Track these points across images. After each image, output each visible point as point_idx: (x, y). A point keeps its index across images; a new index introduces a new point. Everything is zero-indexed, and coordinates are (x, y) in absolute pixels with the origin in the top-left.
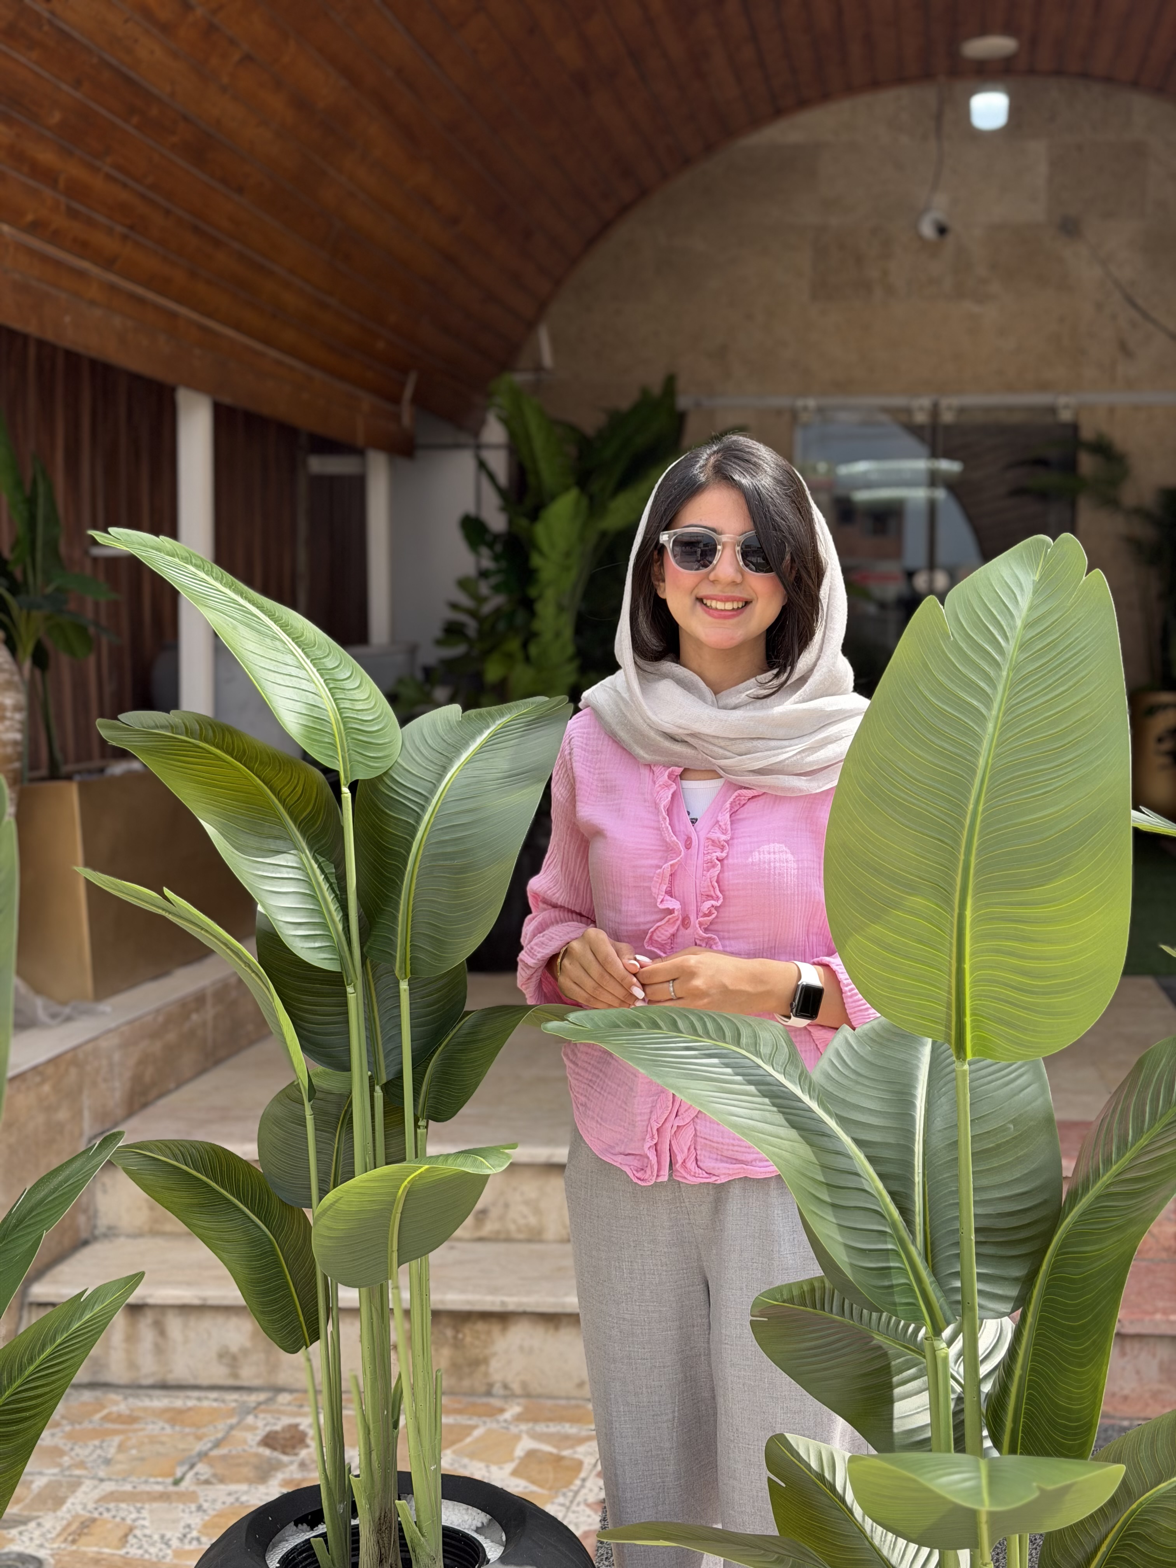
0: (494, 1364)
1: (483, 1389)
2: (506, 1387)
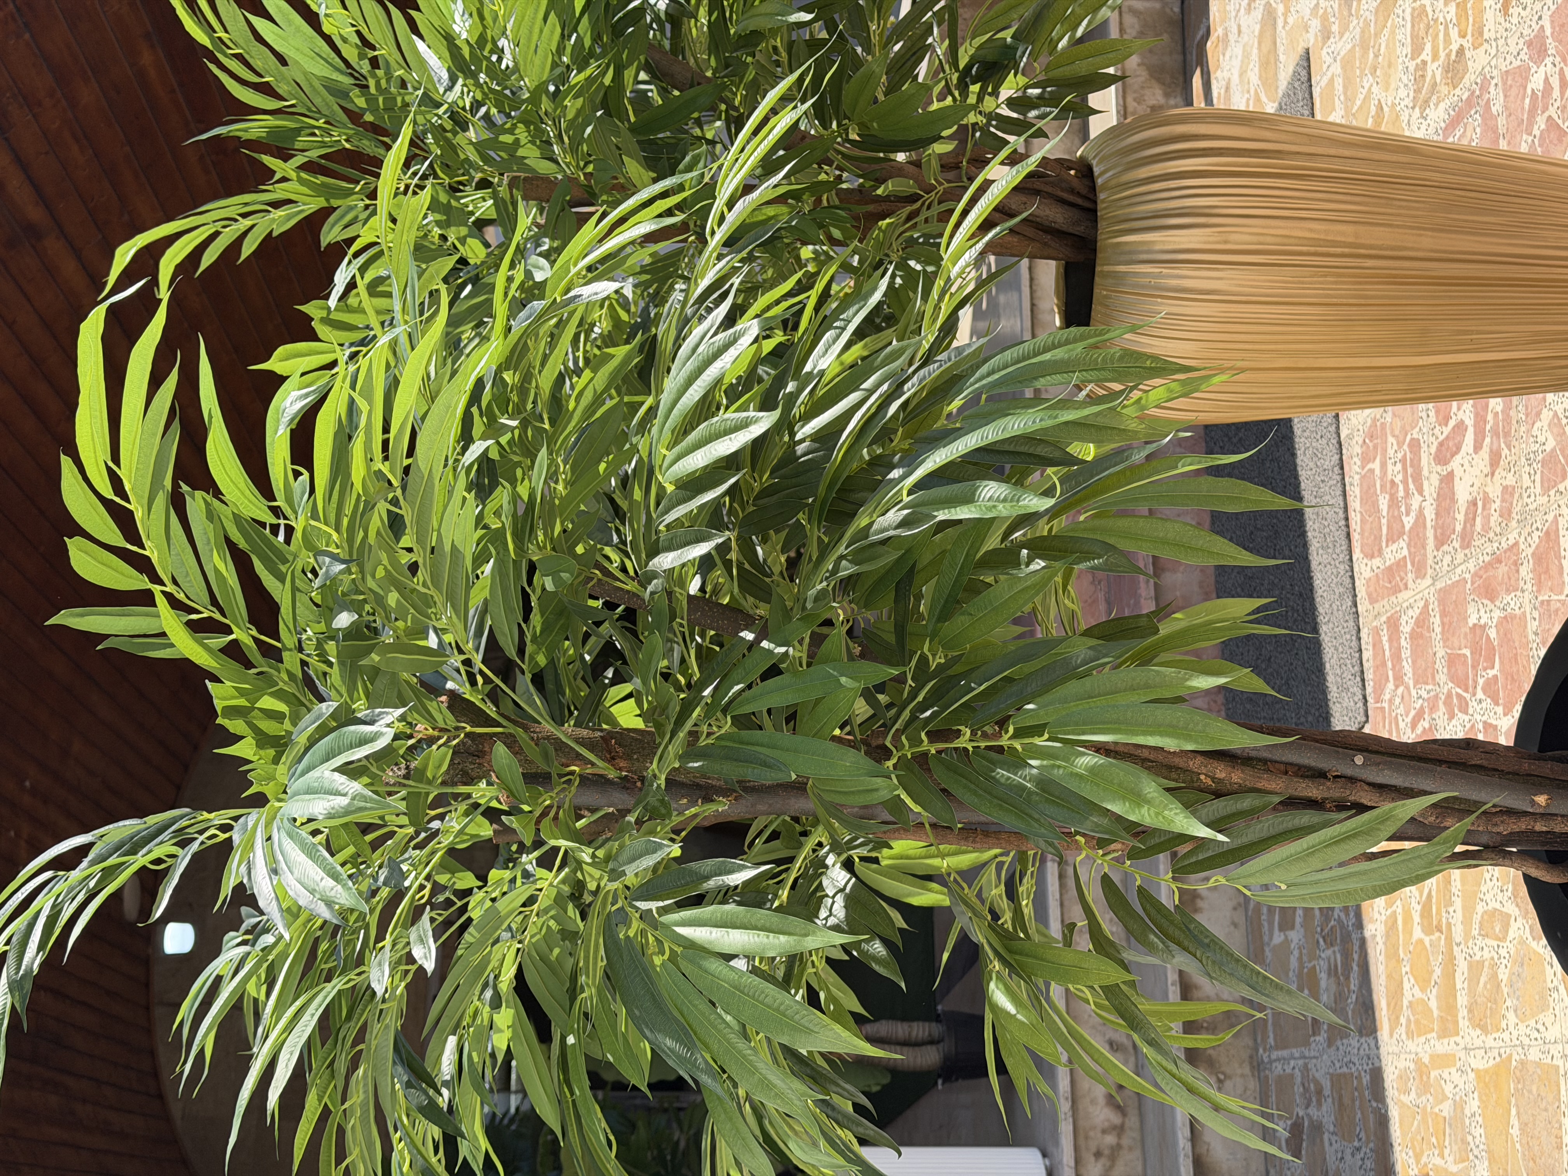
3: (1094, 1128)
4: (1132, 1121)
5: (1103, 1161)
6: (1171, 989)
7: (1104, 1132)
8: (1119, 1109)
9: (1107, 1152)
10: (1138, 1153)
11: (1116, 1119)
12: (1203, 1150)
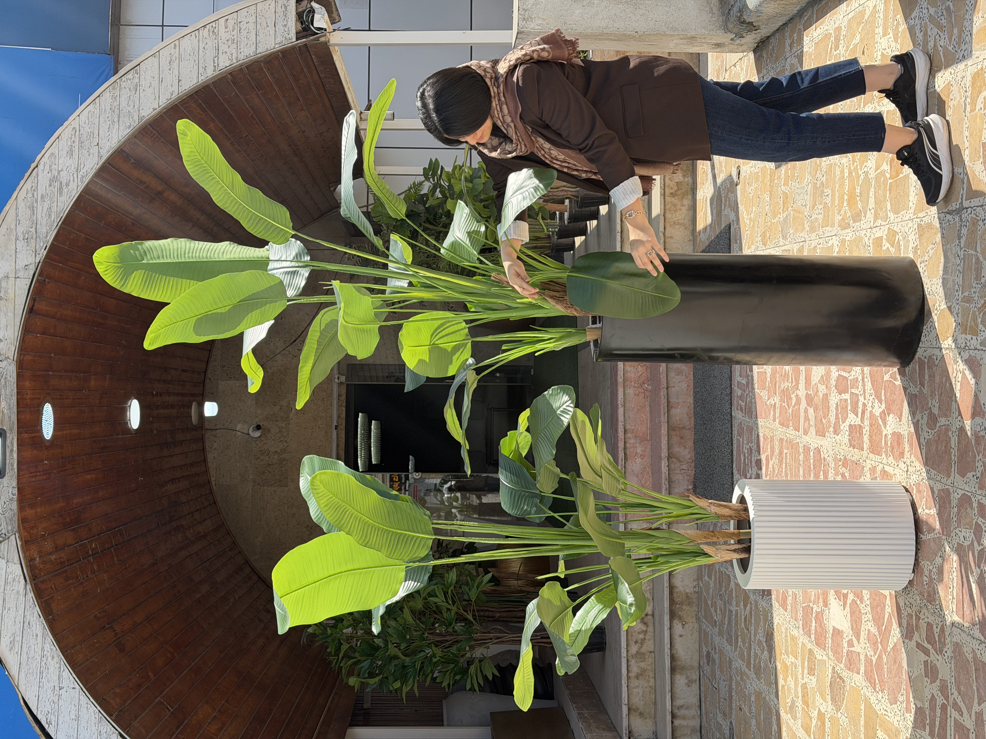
0: (688, 591)
1: (696, 595)
2: (695, 587)
3: (634, 632)
4: (651, 629)
5: (638, 644)
6: (665, 589)
7: (639, 633)
8: (645, 624)
9: (639, 641)
10: (652, 641)
11: (644, 628)
12: (674, 652)
